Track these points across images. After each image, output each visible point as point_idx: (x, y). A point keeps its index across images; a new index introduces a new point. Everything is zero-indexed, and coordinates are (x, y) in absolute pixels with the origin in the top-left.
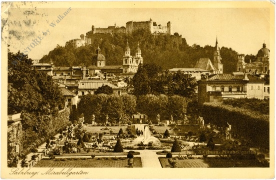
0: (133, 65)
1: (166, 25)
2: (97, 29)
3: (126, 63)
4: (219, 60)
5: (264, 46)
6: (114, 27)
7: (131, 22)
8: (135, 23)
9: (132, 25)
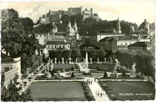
0: (72, 31)
1: (90, 10)
2: (52, 12)
3: (68, 30)
4: (119, 29)
5: (145, 20)
6: (61, 11)
7: (71, 8)
8: (73, 8)
9: (72, 10)
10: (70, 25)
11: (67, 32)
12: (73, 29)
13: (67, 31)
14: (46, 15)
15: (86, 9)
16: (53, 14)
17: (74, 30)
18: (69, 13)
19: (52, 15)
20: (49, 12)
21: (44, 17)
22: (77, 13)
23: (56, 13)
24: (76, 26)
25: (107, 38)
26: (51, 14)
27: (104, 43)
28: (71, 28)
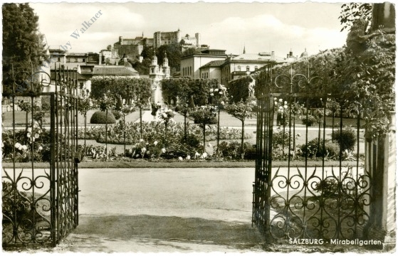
0: (160, 74)
1: (194, 36)
2: (125, 40)
3: (153, 72)
6: (141, 38)
7: (159, 33)
8: (163, 33)
9: (160, 35)
10: (155, 62)
11: (151, 76)
12: (161, 70)
13: (151, 73)
14: (113, 46)
15: (187, 36)
16: (126, 43)
17: (164, 71)
18: (156, 42)
19: (123, 45)
20: (118, 41)
21: (109, 49)
22: (171, 42)
23: (131, 42)
24: (166, 64)
25: (212, 62)
26: (122, 43)
27: (207, 71)
28: (157, 68)
